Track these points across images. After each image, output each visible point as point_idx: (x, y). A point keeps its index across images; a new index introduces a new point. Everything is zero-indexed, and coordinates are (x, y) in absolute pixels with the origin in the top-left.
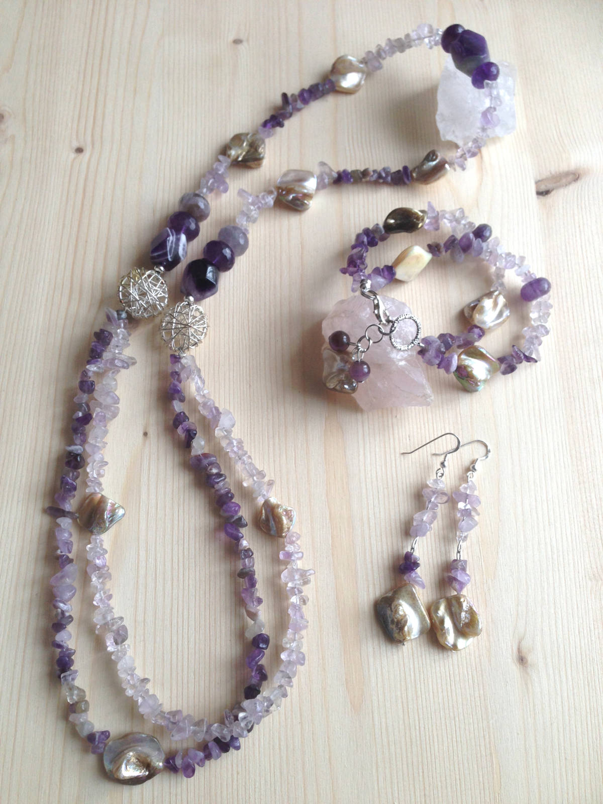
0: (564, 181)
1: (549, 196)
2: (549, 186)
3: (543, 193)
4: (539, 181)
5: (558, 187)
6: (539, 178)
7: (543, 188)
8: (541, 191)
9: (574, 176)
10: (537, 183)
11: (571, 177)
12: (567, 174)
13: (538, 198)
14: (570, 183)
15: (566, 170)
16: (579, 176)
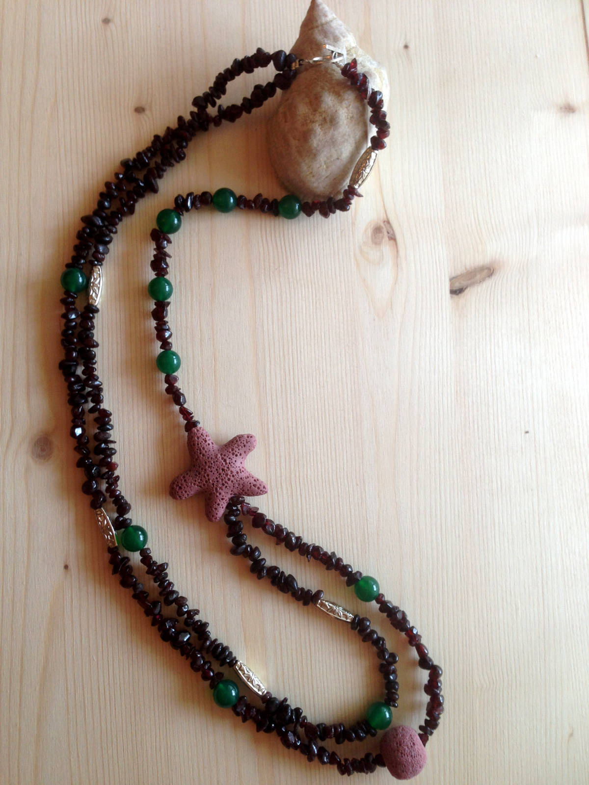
0: (478, 277)
1: (462, 294)
2: (464, 283)
3: (456, 292)
4: (454, 278)
5: (473, 284)
6: (453, 275)
7: (457, 285)
8: (454, 289)
9: (488, 271)
10: (452, 280)
11: (486, 271)
12: (481, 269)
13: (451, 297)
14: (483, 280)
15: (481, 263)
16: (493, 270)
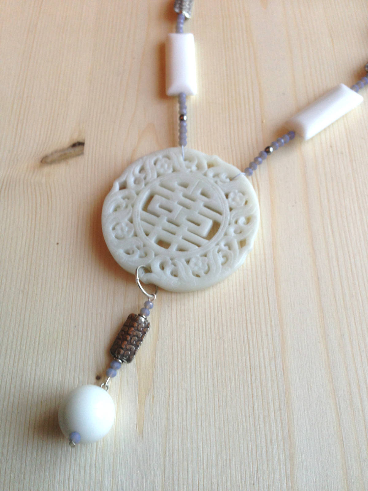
0: (56, 156)
1: (73, 142)
2: (72, 151)
3: (79, 145)
4: (80, 155)
5: (63, 150)
6: (80, 157)
7: (77, 149)
8: (80, 147)
9: (45, 161)
10: (82, 153)
11: (49, 160)
12: (53, 162)
13: (84, 140)
14: (52, 154)
15: (52, 166)
16: (42, 161)
